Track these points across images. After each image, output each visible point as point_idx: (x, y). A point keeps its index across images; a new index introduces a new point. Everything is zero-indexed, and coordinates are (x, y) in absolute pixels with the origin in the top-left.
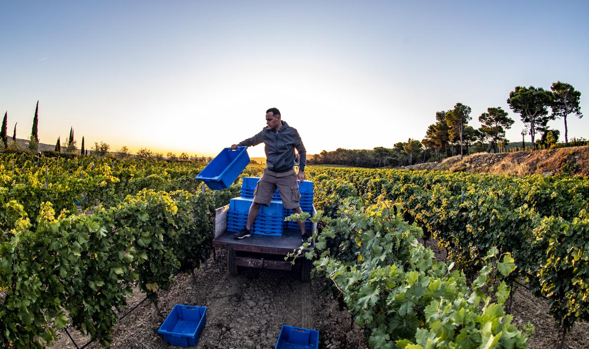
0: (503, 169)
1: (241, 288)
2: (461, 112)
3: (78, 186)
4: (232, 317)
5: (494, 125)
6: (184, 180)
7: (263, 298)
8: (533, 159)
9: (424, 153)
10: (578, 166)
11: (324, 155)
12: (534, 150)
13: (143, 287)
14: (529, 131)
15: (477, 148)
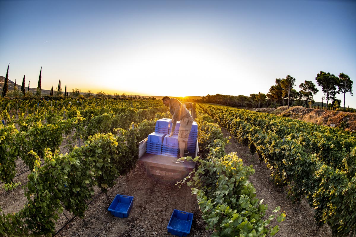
0: (310, 118)
1: (153, 184)
2: (289, 81)
3: (62, 125)
4: (147, 202)
5: (307, 91)
6: (123, 116)
7: (165, 191)
8: (326, 115)
9: (267, 101)
10: (348, 124)
11: (208, 97)
12: (328, 110)
13: (100, 186)
14: (326, 98)
15: (297, 103)
